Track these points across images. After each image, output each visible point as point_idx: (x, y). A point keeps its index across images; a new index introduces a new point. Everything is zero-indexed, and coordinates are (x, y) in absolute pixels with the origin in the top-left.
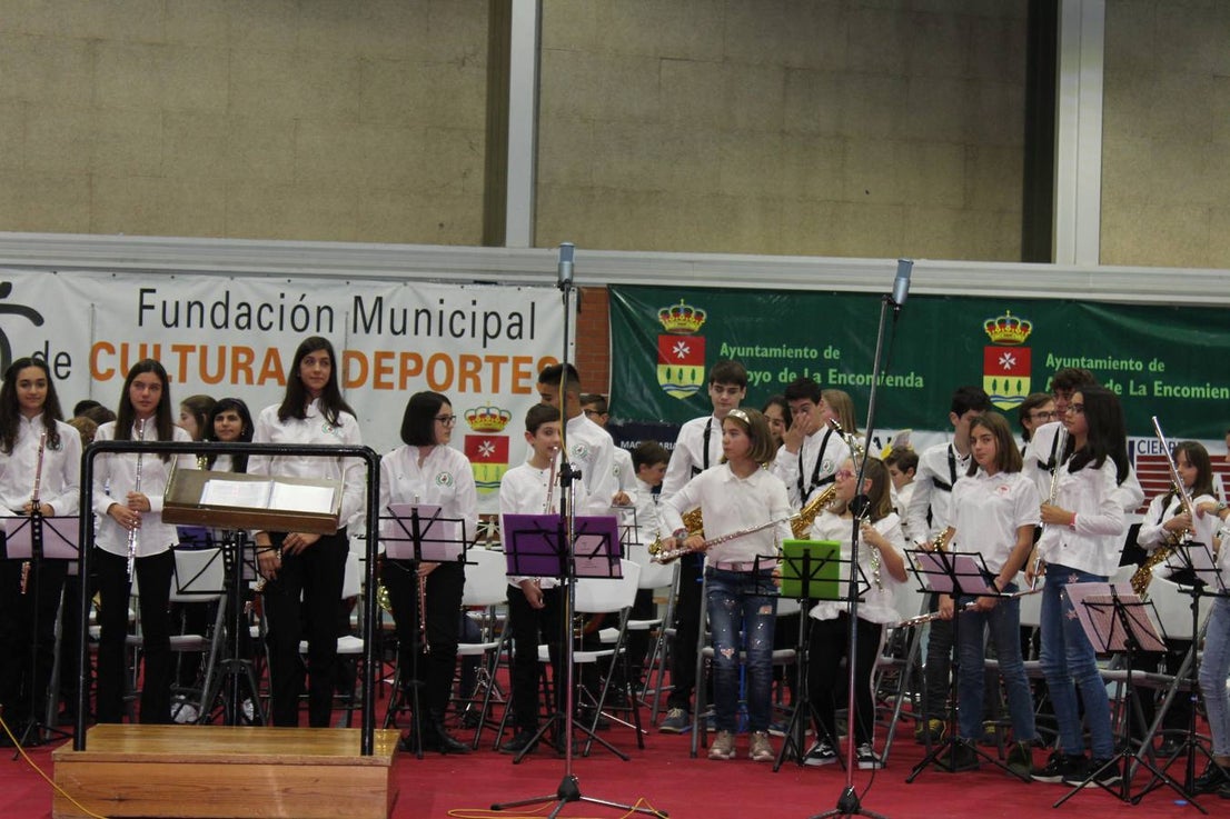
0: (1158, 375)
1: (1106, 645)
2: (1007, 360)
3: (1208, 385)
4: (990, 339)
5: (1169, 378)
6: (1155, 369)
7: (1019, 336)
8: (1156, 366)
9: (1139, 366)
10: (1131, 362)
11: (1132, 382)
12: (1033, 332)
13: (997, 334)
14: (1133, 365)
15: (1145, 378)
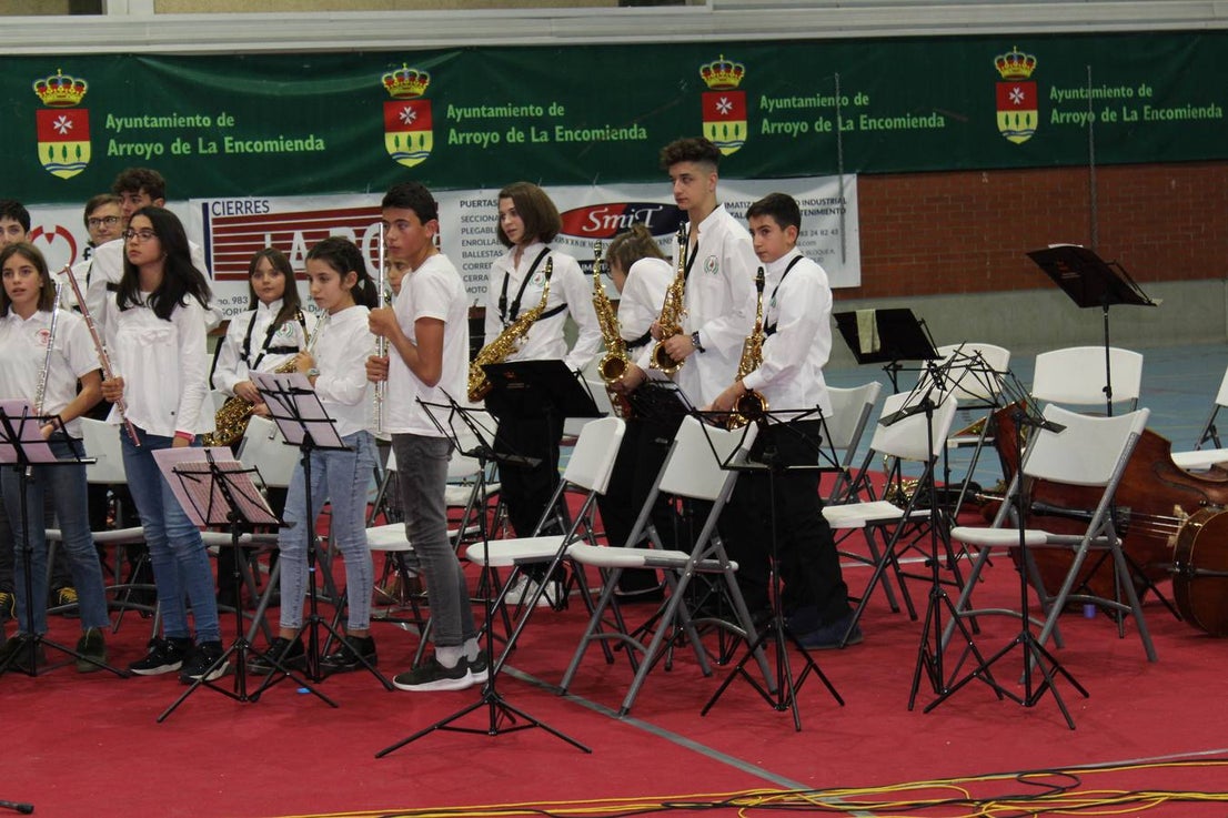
0: (227, 131)
1: (205, 517)
2: (63, 124)
3: (281, 137)
4: (41, 101)
5: (239, 132)
6: (224, 124)
7: (74, 97)
8: (225, 121)
9: (207, 122)
10: (198, 118)
11: (200, 140)
12: (88, 91)
13: (49, 97)
14: (201, 121)
15: (214, 134)
